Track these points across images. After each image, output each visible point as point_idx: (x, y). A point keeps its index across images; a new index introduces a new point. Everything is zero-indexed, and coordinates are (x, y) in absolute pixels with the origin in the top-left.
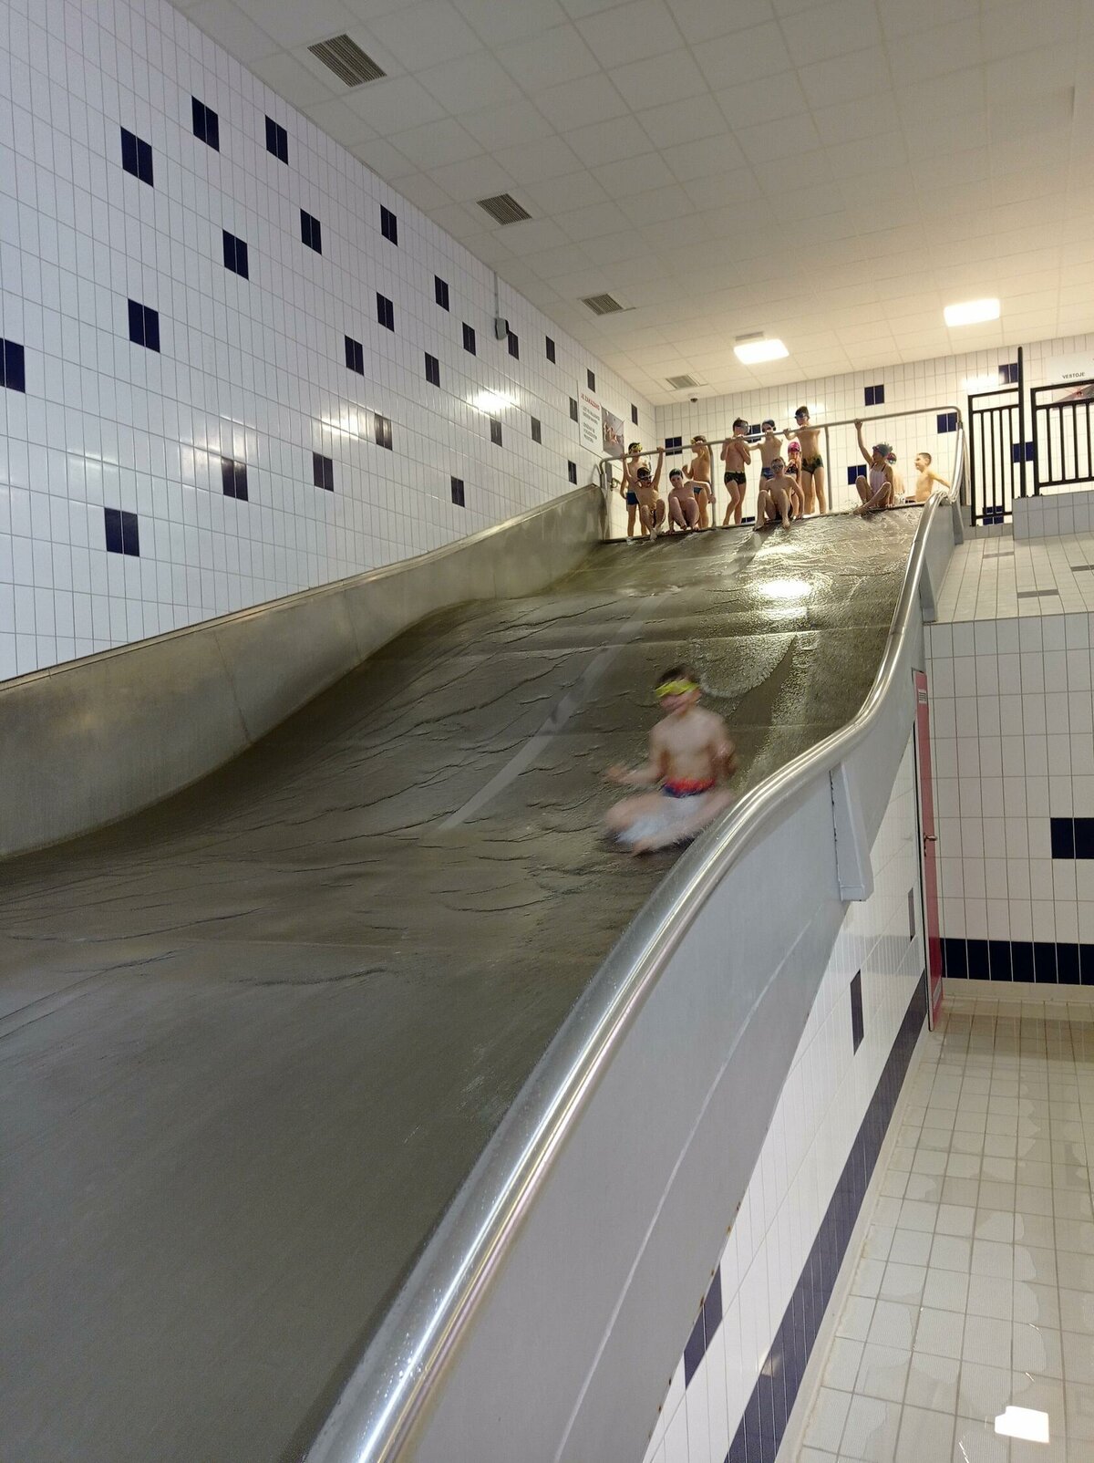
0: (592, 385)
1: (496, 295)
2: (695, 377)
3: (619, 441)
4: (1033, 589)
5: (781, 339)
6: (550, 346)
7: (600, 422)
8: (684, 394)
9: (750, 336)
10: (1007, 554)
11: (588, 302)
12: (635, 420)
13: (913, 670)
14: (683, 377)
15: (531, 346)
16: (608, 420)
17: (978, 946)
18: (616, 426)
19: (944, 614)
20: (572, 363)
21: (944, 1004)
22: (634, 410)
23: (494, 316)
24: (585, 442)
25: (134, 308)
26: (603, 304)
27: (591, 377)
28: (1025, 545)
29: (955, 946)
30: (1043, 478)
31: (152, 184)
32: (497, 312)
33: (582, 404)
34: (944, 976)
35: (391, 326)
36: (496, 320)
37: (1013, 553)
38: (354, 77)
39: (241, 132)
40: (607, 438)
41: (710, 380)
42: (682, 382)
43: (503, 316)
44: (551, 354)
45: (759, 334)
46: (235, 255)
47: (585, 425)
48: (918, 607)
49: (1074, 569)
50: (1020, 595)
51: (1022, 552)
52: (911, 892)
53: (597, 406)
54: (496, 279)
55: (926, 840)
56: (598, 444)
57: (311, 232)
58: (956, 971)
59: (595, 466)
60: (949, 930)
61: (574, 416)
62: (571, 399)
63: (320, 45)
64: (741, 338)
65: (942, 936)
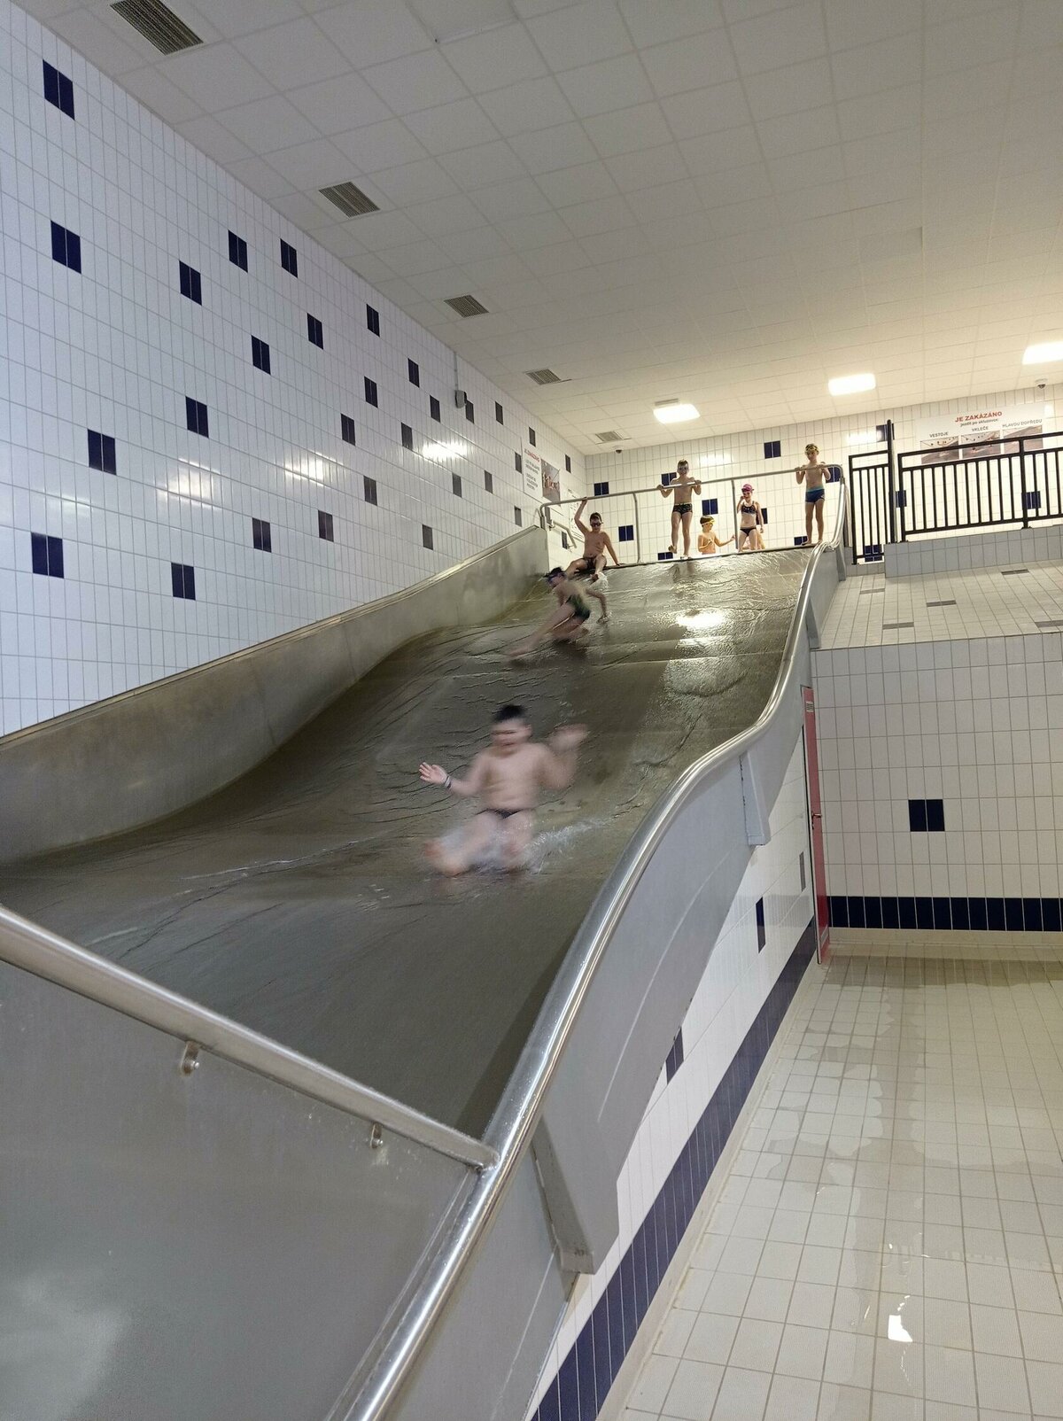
0: (533, 442)
1: (456, 371)
2: (620, 433)
3: (555, 487)
4: (895, 622)
5: (694, 405)
6: (499, 409)
7: (540, 472)
8: (610, 446)
9: (668, 402)
10: (877, 591)
11: (532, 375)
12: (568, 469)
13: (801, 686)
14: (610, 433)
15: (484, 412)
16: (547, 469)
17: (855, 901)
18: (553, 474)
19: (826, 643)
20: (516, 424)
21: (830, 946)
22: (568, 459)
23: (455, 388)
24: (528, 490)
25: (190, 403)
26: (545, 377)
27: (532, 433)
28: (893, 582)
29: (839, 901)
30: (909, 527)
31: (201, 304)
32: (457, 385)
33: (525, 457)
34: (830, 926)
35: (375, 403)
36: (456, 393)
37: (883, 590)
38: (353, 210)
39: (264, 255)
40: (545, 485)
41: (632, 434)
42: (610, 436)
43: (461, 388)
44: (500, 418)
45: (675, 401)
46: (261, 356)
47: (528, 475)
48: (805, 636)
49: (929, 605)
50: (885, 627)
51: (892, 589)
52: (802, 856)
53: (537, 459)
54: (455, 359)
55: (814, 817)
56: (539, 490)
57: (315, 332)
58: (840, 922)
59: (537, 510)
60: (832, 891)
61: (519, 468)
62: (516, 454)
63: (329, 189)
64: (659, 403)
65: (828, 895)
